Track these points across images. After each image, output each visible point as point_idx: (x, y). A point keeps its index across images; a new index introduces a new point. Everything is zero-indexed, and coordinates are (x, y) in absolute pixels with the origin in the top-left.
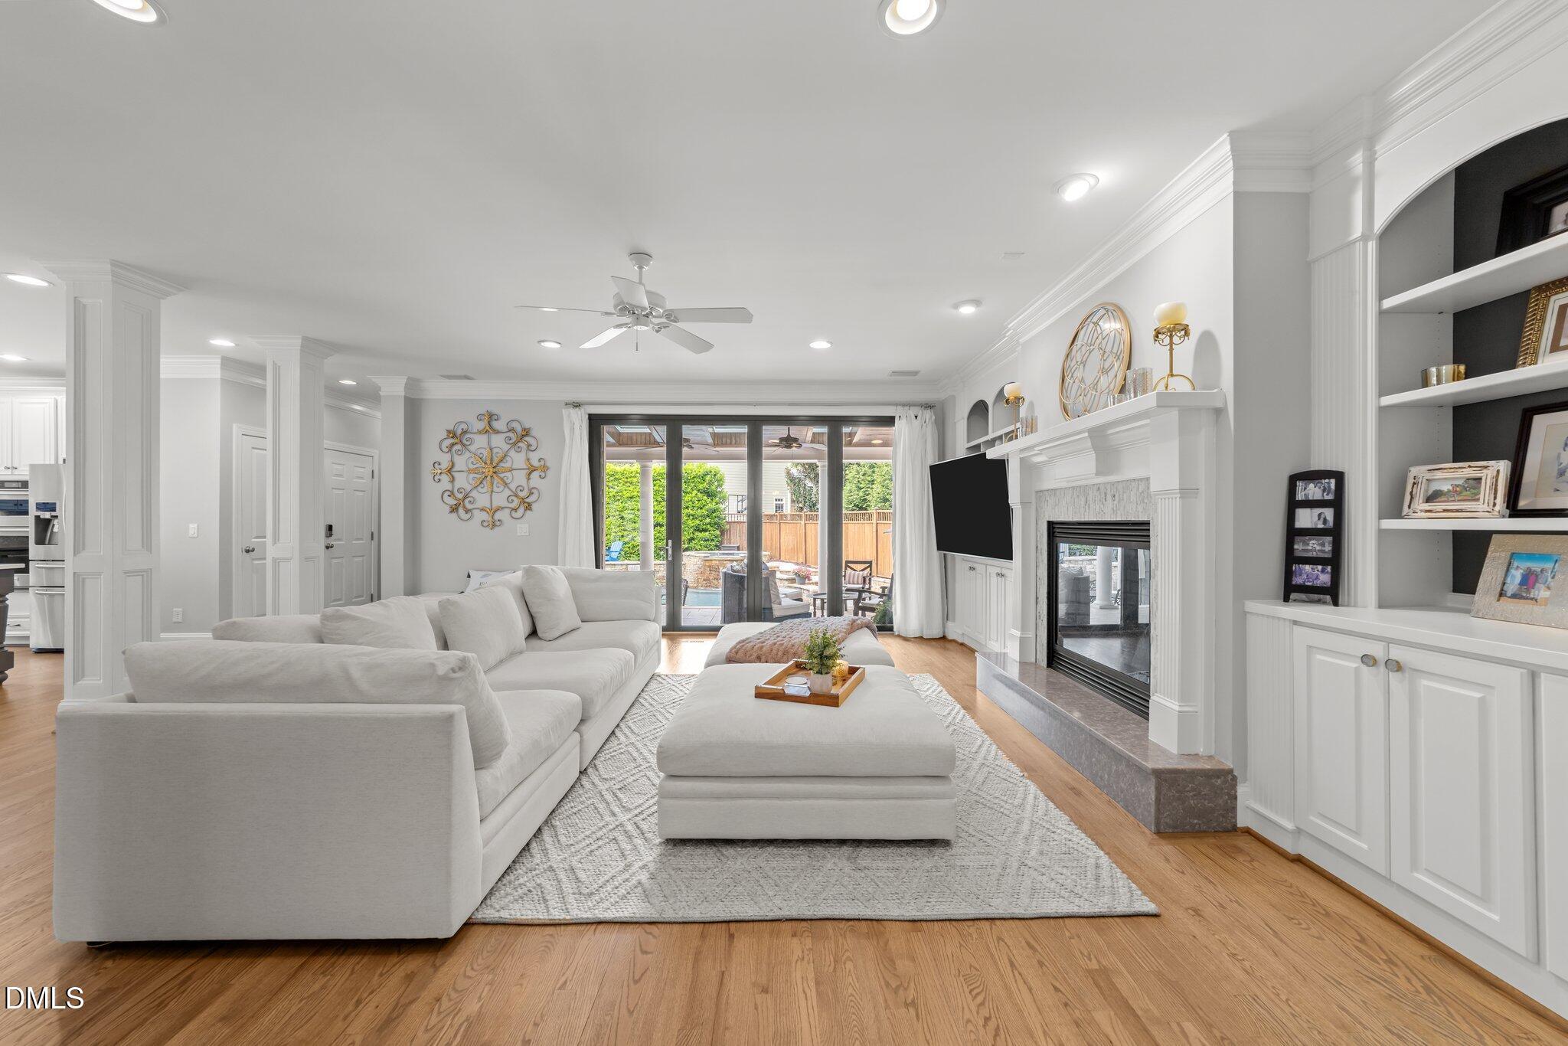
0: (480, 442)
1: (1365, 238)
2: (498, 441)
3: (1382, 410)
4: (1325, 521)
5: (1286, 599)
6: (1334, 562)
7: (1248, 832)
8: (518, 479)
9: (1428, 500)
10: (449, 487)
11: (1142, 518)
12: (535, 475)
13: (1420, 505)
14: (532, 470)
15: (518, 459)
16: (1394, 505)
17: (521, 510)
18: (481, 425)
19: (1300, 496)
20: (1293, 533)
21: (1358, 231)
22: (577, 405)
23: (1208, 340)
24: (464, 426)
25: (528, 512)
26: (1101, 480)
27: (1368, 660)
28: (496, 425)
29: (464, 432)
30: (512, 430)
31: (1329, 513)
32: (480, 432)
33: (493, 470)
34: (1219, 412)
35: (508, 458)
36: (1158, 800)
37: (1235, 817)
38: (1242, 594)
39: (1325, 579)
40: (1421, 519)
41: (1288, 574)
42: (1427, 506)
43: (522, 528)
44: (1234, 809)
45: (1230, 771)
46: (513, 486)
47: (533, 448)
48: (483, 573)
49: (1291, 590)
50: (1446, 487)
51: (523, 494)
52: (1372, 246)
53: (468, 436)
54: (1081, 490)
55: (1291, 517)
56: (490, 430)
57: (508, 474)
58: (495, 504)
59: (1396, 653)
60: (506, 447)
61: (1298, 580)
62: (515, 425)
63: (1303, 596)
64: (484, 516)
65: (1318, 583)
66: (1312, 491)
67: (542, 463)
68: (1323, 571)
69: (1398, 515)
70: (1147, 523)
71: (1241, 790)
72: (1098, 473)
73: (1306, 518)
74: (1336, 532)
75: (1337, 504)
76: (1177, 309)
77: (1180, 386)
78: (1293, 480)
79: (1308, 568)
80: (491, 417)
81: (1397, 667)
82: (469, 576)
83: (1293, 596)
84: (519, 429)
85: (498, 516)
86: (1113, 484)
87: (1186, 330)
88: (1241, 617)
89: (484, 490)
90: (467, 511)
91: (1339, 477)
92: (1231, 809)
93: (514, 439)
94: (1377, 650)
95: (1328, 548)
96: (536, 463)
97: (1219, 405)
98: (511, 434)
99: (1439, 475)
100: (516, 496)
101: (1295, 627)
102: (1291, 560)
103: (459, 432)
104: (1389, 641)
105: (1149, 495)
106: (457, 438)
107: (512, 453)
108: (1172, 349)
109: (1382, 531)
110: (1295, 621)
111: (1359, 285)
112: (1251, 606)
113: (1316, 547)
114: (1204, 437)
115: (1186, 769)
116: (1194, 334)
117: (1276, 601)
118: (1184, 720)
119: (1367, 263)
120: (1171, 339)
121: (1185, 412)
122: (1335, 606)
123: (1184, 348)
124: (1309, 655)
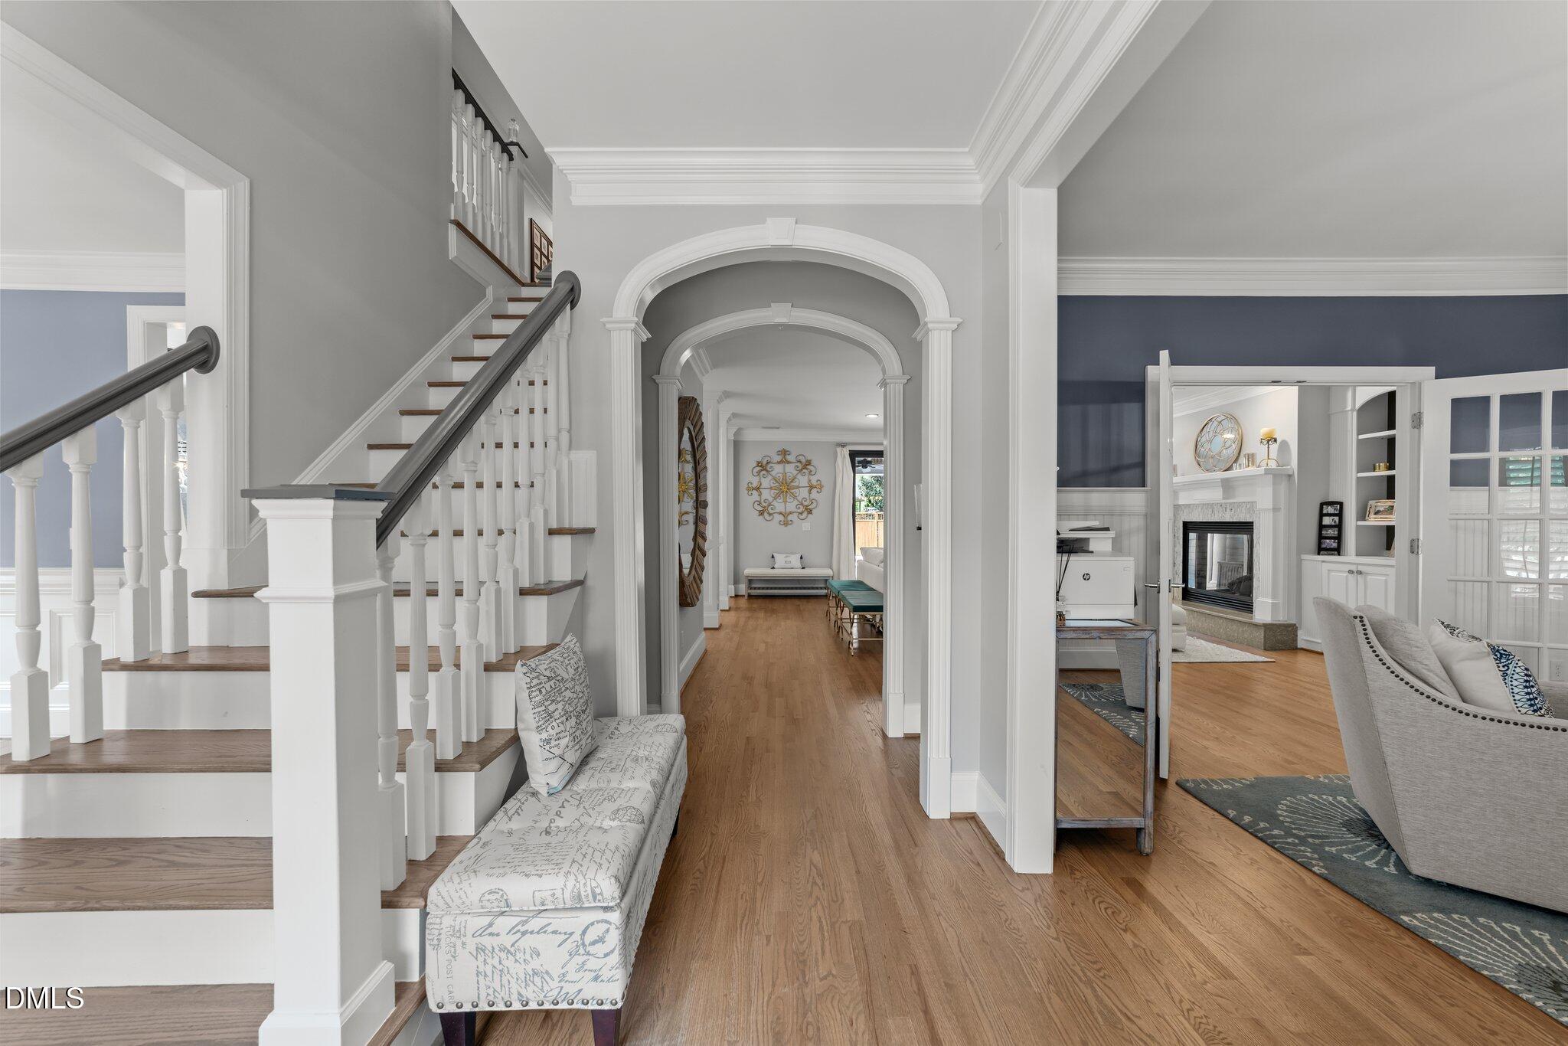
0: (778, 470)
1: (1352, 410)
2: (790, 469)
3: (1358, 478)
4: (1335, 522)
5: (1319, 554)
6: (1339, 538)
7: (1302, 649)
8: (803, 493)
9: (1375, 514)
10: (758, 498)
11: (1249, 520)
12: (814, 491)
13: (1372, 516)
14: (811, 487)
15: (803, 480)
16: (1362, 515)
17: (805, 514)
18: (779, 458)
19: (1325, 512)
20: (1321, 527)
21: (1349, 408)
22: (843, 445)
23: (1284, 445)
24: (767, 459)
25: (810, 515)
26: (1224, 501)
27: (1351, 572)
28: (789, 458)
29: (768, 463)
30: (800, 461)
31: (1337, 519)
32: (779, 463)
33: (785, 488)
34: (1290, 476)
35: (796, 480)
36: (1265, 637)
37: (1297, 643)
38: (1300, 551)
39: (1335, 545)
40: (1373, 521)
41: (1320, 544)
42: (1375, 516)
43: (806, 526)
44: (1296, 640)
45: (1295, 625)
46: (800, 498)
47: (813, 473)
48: (785, 555)
49: (1320, 550)
50: (1382, 509)
51: (806, 503)
52: (1355, 413)
53: (771, 465)
54: (1210, 506)
55: (1321, 520)
56: (784, 461)
57: (797, 490)
58: (788, 510)
59: (1360, 568)
60: (795, 472)
61: (1323, 546)
62: (801, 458)
63: (1326, 553)
64: (781, 518)
65: (1332, 547)
66: (1330, 510)
67: (819, 482)
68: (1334, 542)
69: (1364, 519)
70: (1252, 523)
71: (1300, 633)
72: (1224, 498)
73: (1327, 521)
74: (1339, 527)
75: (1340, 515)
76: (1271, 432)
77: (1273, 465)
78: (1322, 505)
79: (1328, 541)
80: (784, 453)
81: (1360, 573)
82: (773, 557)
83: (1322, 553)
84: (803, 461)
85: (790, 518)
86: (1231, 503)
87: (1275, 440)
88: (1300, 562)
89: (781, 501)
90: (770, 514)
91: (1341, 504)
92: (1295, 639)
93: (800, 467)
94: (1354, 568)
95: (1336, 533)
96: (814, 483)
97: (1291, 473)
98: (798, 464)
99: (1379, 504)
100: (802, 504)
101: (1323, 564)
102: (1321, 537)
103: (765, 463)
104: (1358, 564)
105: (1253, 510)
106: (763, 467)
107: (799, 476)
108: (1268, 447)
109: (1357, 526)
110: (1323, 561)
111: (1349, 428)
112: (1304, 557)
113: (1331, 532)
114: (1283, 487)
115: (1276, 624)
116: (1279, 441)
117: (1315, 554)
118: (1274, 606)
119: (1353, 421)
120: (1268, 442)
121: (1275, 476)
122: (1339, 555)
123: (1274, 447)
124: (1328, 574)
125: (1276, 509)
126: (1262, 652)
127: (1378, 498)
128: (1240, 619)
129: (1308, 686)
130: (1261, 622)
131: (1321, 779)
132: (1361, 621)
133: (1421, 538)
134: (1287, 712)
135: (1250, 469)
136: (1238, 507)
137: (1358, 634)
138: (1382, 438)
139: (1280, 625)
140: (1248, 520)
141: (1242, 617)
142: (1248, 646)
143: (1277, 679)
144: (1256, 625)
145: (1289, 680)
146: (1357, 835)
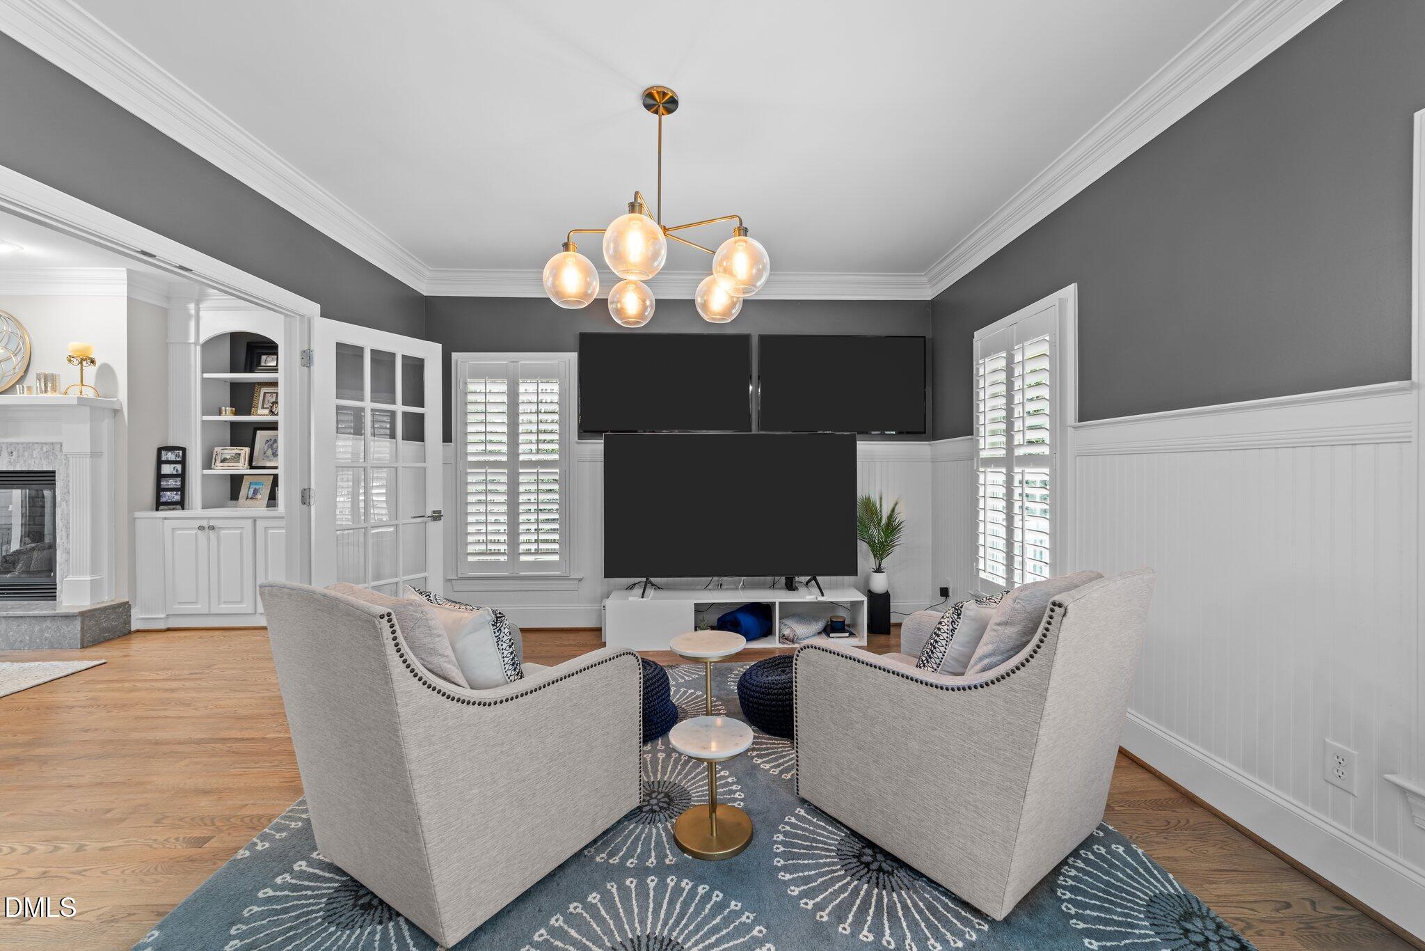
1: (196, 344)
3: (203, 422)
4: (177, 471)
5: (157, 509)
6: (182, 490)
7: (138, 631)
9: (221, 462)
13: (218, 464)
16: (208, 464)
19: (164, 458)
20: (160, 477)
21: (192, 339)
23: (107, 370)
27: (201, 528)
31: (179, 467)
34: (116, 412)
36: (82, 628)
37: (130, 627)
38: (132, 508)
39: (177, 498)
40: (219, 470)
41: (158, 497)
42: (221, 464)
44: (129, 622)
45: (127, 603)
49: (159, 504)
50: (228, 457)
52: (199, 348)
55: (159, 468)
59: (212, 523)
61: (163, 500)
63: (167, 508)
65: (174, 500)
66: (170, 456)
68: (176, 494)
69: (210, 468)
70: (54, 472)
71: (134, 611)
73: (167, 469)
74: (182, 476)
75: (183, 462)
76: (86, 349)
78: (160, 450)
79: (168, 493)
81: (212, 528)
83: (161, 508)
86: (10, 444)
87: (92, 362)
88: (132, 521)
91: (184, 450)
92: (127, 621)
94: (205, 523)
95: (179, 483)
97: (118, 408)
99: (226, 451)
101: (165, 521)
102: (159, 490)
104: (209, 518)
105: (53, 455)
108: (82, 370)
109: (203, 475)
110: (165, 519)
111: (193, 364)
112: (138, 514)
113: (172, 483)
114: (106, 425)
115: (99, 609)
116: (98, 363)
117: (152, 510)
118: (95, 586)
119: (196, 356)
120: (81, 363)
121: (93, 409)
122: (183, 509)
123: (90, 371)
124: (173, 533)
125: (95, 454)
126: (78, 653)
127: (223, 445)
128: (36, 612)
129: (168, 685)
130: (76, 611)
131: (259, 848)
132: (389, 621)
133: (313, 487)
134: (157, 743)
135: (49, 395)
136: (25, 449)
137: (386, 642)
138: (225, 380)
139: (105, 608)
140: (45, 468)
141: (39, 608)
142: (54, 649)
143: (119, 690)
144: (67, 617)
145: (139, 685)
146: (350, 926)
